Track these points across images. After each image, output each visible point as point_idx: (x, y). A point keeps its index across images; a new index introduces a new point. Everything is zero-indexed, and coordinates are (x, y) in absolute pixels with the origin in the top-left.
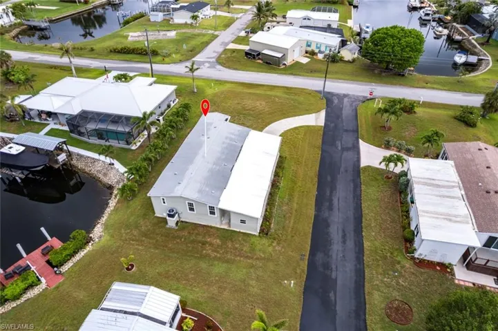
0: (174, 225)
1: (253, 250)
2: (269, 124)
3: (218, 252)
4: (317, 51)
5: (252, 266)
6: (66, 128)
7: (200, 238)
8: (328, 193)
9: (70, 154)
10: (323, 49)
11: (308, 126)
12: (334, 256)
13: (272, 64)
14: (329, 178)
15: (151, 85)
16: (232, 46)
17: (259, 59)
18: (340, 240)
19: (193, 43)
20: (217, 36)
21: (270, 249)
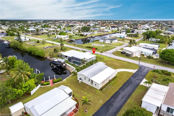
0: (80, 82)
1: (96, 92)
2: (117, 69)
3: (87, 90)
4: (144, 54)
5: (94, 95)
6: (68, 60)
7: (85, 86)
8: (125, 87)
9: (66, 65)
10: (146, 54)
11: (129, 72)
12: (117, 100)
13: (128, 56)
14: (127, 85)
15: (90, 54)
16: (119, 50)
17: (125, 54)
18: (121, 98)
19: (108, 48)
20: (116, 47)
21: (100, 94)
